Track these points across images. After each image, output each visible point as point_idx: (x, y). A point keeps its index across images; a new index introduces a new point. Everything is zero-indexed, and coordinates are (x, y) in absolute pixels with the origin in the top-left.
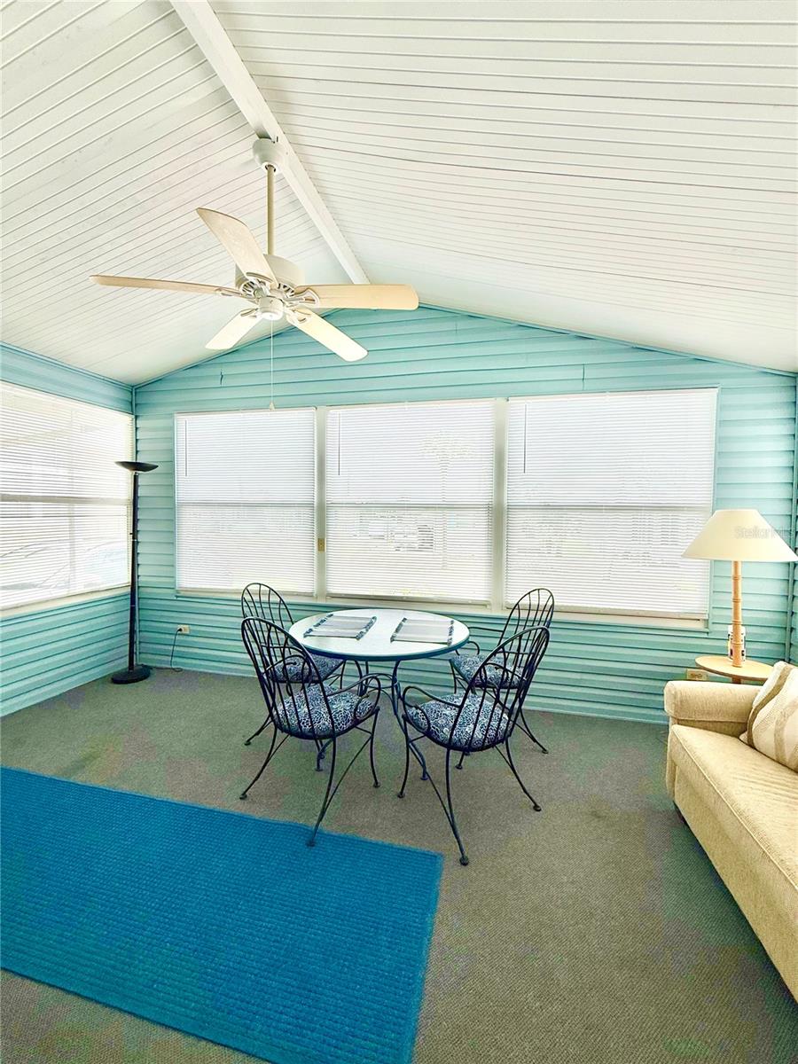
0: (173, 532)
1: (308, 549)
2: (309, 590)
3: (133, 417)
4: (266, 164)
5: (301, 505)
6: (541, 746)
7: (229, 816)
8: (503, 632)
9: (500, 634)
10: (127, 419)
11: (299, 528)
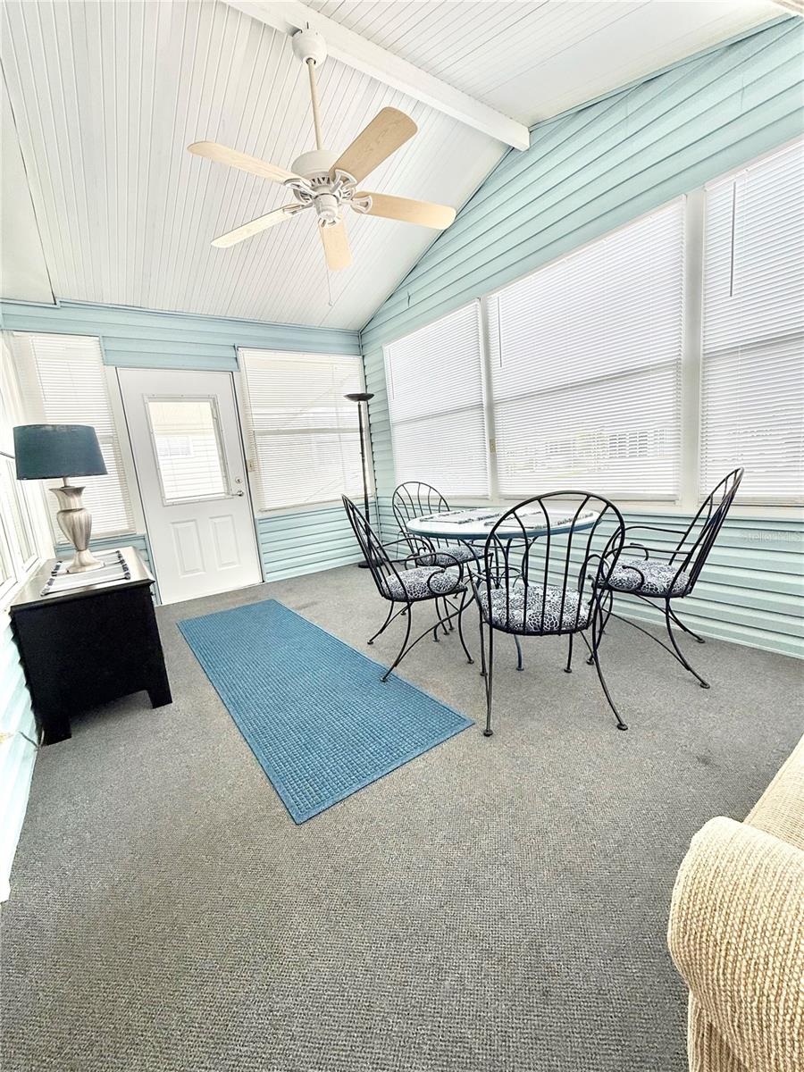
0: (391, 450)
1: (479, 453)
2: (481, 493)
3: (361, 357)
4: (305, 59)
5: (473, 408)
6: (700, 680)
7: (355, 654)
8: (686, 534)
9: (680, 538)
10: (358, 360)
11: (472, 433)
